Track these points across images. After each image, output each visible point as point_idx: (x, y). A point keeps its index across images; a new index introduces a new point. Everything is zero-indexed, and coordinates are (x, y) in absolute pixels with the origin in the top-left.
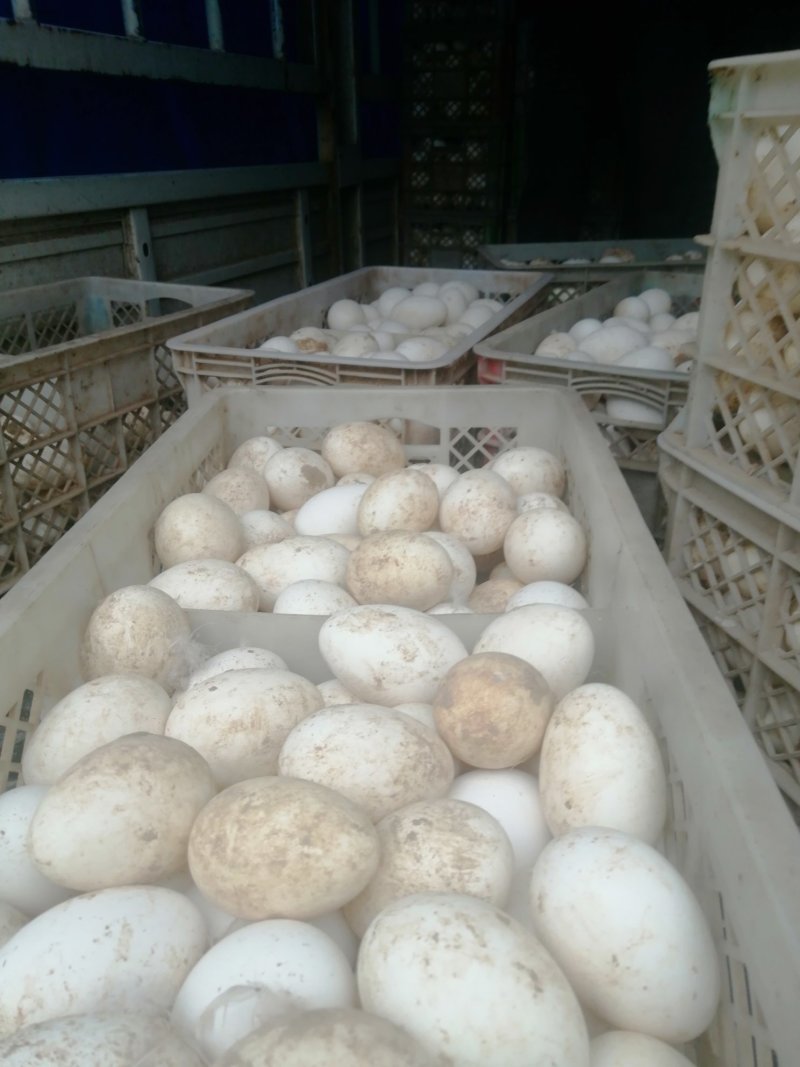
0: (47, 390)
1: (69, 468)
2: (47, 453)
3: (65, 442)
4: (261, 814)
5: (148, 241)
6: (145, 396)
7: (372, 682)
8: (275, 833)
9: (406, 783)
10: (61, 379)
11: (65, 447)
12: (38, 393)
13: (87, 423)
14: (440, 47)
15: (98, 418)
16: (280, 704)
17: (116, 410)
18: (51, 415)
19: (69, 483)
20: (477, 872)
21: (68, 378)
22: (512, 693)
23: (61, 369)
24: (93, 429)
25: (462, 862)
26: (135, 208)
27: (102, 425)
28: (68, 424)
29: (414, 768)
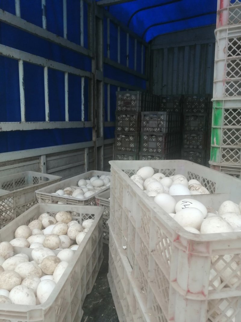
0: (10, 200)
1: (13, 215)
2: (8, 212)
3: (13, 210)
4: (5, 274)
5: (45, 162)
6: (33, 200)
7: (37, 260)
8: (6, 277)
9: (31, 274)
10: (14, 197)
11: (12, 211)
12: (8, 200)
13: (18, 206)
14: (124, 116)
15: (21, 205)
16: (20, 262)
17: (25, 203)
18: (10, 204)
19: (12, 219)
20: (32, 285)
21: (15, 197)
22: (51, 261)
23: (14, 195)
24: (20, 207)
25: (31, 283)
26: (43, 155)
27: (22, 206)
28: (14, 206)
29: (33, 272)
